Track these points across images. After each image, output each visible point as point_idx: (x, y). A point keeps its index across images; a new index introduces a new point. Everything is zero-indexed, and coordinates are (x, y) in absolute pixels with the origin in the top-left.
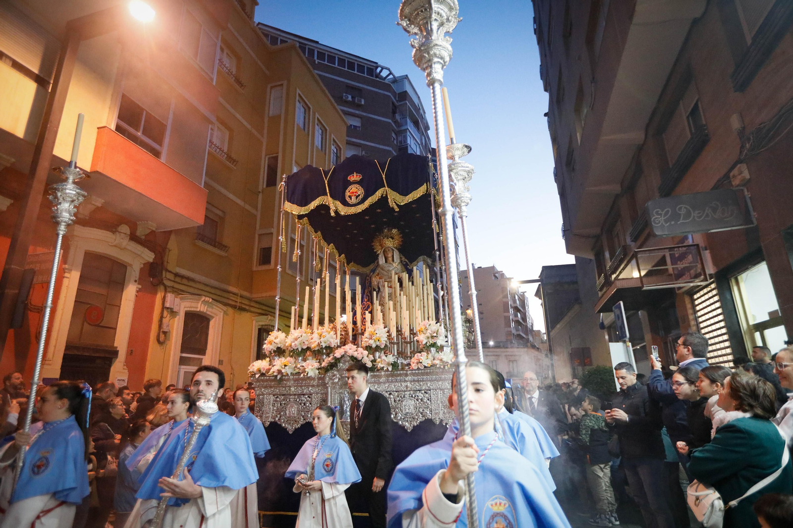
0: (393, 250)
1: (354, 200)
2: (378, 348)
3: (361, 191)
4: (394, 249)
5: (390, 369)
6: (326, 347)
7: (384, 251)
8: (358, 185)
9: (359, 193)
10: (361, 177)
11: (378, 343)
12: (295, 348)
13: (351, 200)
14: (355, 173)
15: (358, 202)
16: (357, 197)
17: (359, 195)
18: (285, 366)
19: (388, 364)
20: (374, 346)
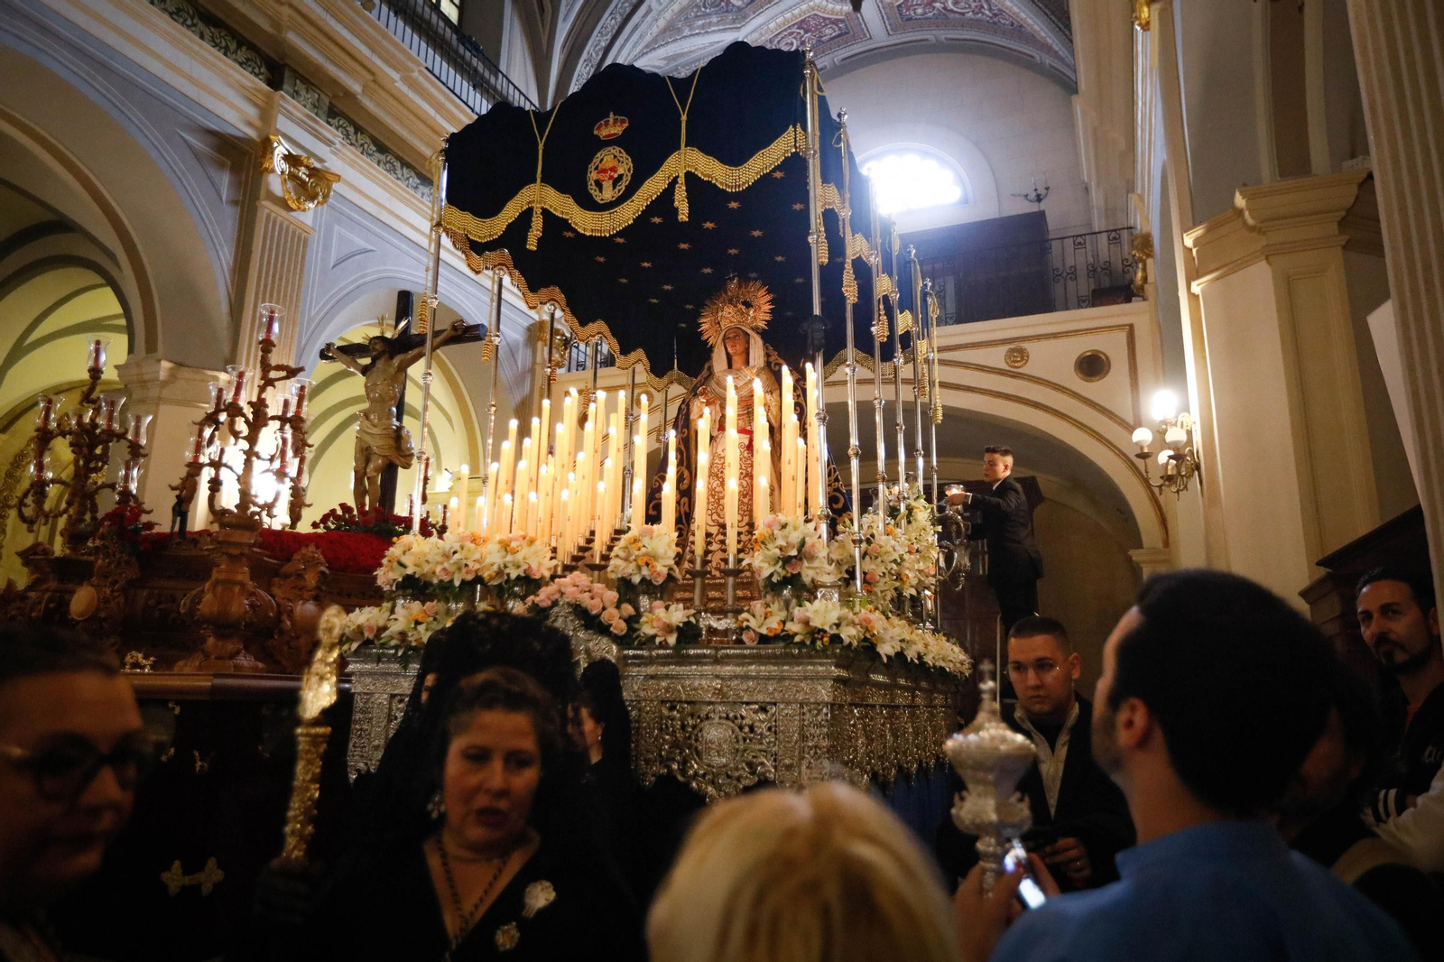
0: (747, 335)
1: (608, 194)
2: (648, 587)
3: (625, 167)
4: (750, 332)
5: (672, 640)
6: (518, 578)
7: (724, 340)
8: (618, 149)
9: (621, 171)
10: (626, 125)
11: (645, 572)
12: (446, 578)
13: (601, 191)
14: (611, 115)
15: (616, 196)
16: (616, 182)
17: (621, 177)
18: (418, 623)
19: (669, 629)
20: (636, 579)
